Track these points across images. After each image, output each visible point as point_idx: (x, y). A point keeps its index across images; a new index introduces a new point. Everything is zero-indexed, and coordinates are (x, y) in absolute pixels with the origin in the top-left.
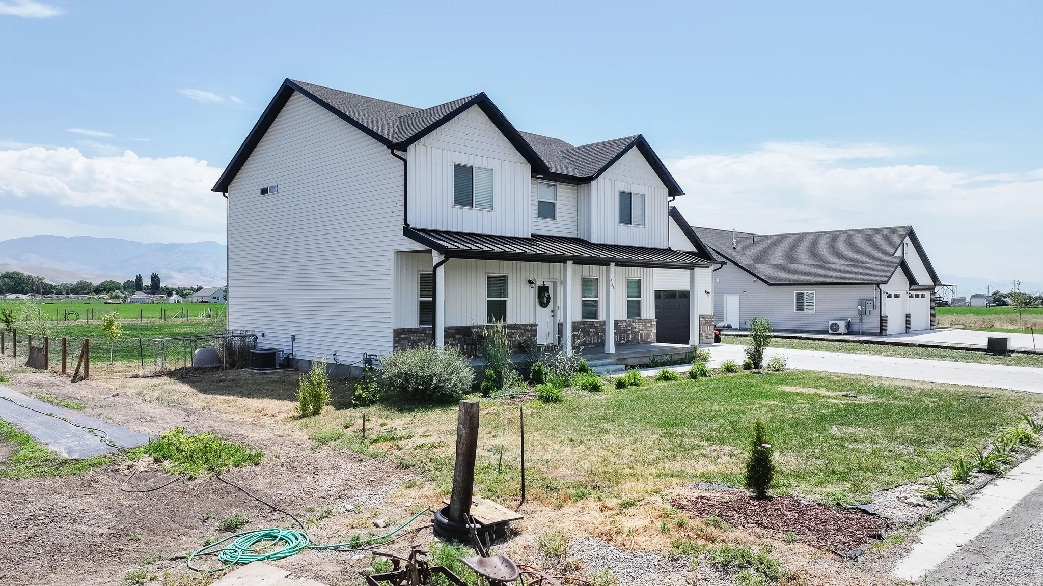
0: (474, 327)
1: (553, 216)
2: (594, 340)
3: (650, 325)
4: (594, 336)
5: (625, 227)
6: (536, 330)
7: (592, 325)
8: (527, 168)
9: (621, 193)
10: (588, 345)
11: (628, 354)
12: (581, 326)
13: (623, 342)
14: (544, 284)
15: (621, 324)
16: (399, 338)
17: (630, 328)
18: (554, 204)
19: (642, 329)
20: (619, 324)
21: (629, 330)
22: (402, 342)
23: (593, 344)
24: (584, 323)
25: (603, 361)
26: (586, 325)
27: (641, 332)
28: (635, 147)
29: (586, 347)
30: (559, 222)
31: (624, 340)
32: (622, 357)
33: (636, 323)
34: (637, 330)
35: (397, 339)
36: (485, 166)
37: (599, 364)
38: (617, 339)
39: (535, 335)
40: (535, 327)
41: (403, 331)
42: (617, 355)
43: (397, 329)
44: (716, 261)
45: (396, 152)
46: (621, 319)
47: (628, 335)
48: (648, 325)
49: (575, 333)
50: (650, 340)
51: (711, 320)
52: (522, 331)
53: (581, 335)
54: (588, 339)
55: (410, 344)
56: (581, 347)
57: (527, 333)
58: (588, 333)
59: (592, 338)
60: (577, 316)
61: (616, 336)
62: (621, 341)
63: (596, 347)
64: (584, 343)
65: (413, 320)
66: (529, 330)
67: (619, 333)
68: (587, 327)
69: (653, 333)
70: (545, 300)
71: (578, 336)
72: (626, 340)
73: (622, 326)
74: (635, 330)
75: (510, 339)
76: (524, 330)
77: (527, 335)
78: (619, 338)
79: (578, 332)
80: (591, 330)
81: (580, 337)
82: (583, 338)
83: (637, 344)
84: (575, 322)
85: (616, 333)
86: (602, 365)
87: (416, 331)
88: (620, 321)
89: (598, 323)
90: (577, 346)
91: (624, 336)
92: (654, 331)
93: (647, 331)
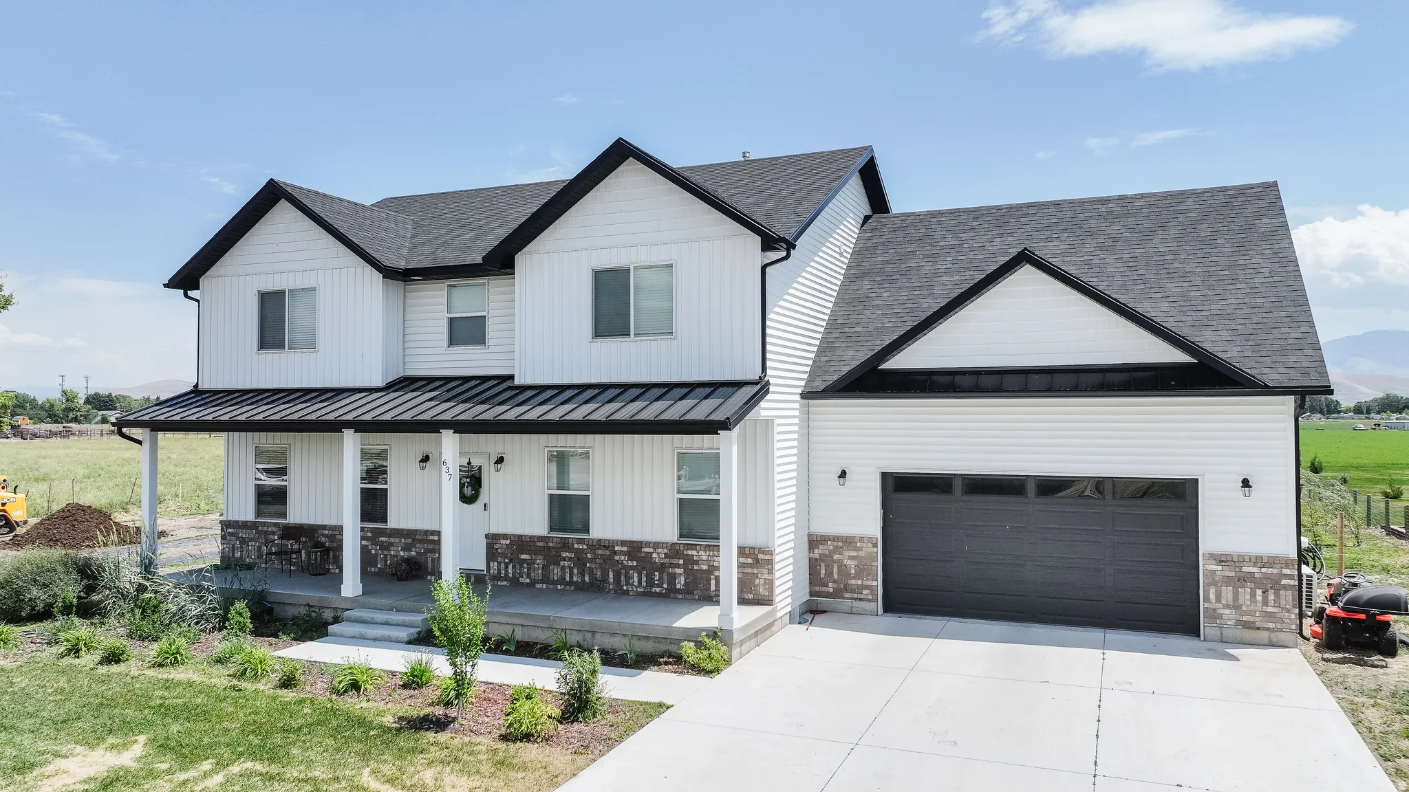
0: (324, 527)
1: (481, 339)
2: (571, 577)
3: (750, 561)
4: (571, 569)
5: (612, 347)
6: (438, 542)
7: (565, 545)
9: (598, 275)
10: (555, 583)
12: (539, 544)
13: (658, 590)
14: (469, 463)
15: (651, 550)
16: (227, 532)
17: (681, 562)
18: (483, 319)
20: (646, 550)
21: (678, 566)
23: (571, 583)
26: (551, 545)
27: (717, 573)
29: (551, 587)
30: (492, 349)
31: (658, 586)
33: (702, 553)
34: (705, 567)
35: (224, 533)
38: (640, 581)
40: (436, 538)
41: (233, 524)
43: (226, 521)
46: (652, 539)
47: (673, 577)
49: (523, 557)
50: (751, 596)
51: (1275, 571)
52: (409, 541)
53: (538, 561)
54: (555, 571)
55: (238, 542)
56: (539, 586)
57: (418, 545)
58: (556, 560)
59: (567, 570)
60: (535, 523)
61: (636, 575)
62: (651, 587)
63: (575, 590)
64: (546, 579)
65: (246, 511)
66: (421, 541)
67: (644, 568)
68: (554, 548)
69: (762, 582)
70: (468, 491)
71: (531, 563)
72: (665, 586)
73: (655, 555)
74: (696, 568)
75: (385, 552)
76: (414, 540)
77: (418, 550)
78: (644, 579)
79: (530, 555)
80: (564, 554)
81: (536, 566)
82: (543, 568)
83: (699, 599)
84: (522, 536)
85: (632, 568)
86: (387, 623)
87: (244, 525)
88: (648, 544)
89: (580, 541)
90: (528, 581)
91: (661, 578)
92: (766, 576)
93: (741, 575)
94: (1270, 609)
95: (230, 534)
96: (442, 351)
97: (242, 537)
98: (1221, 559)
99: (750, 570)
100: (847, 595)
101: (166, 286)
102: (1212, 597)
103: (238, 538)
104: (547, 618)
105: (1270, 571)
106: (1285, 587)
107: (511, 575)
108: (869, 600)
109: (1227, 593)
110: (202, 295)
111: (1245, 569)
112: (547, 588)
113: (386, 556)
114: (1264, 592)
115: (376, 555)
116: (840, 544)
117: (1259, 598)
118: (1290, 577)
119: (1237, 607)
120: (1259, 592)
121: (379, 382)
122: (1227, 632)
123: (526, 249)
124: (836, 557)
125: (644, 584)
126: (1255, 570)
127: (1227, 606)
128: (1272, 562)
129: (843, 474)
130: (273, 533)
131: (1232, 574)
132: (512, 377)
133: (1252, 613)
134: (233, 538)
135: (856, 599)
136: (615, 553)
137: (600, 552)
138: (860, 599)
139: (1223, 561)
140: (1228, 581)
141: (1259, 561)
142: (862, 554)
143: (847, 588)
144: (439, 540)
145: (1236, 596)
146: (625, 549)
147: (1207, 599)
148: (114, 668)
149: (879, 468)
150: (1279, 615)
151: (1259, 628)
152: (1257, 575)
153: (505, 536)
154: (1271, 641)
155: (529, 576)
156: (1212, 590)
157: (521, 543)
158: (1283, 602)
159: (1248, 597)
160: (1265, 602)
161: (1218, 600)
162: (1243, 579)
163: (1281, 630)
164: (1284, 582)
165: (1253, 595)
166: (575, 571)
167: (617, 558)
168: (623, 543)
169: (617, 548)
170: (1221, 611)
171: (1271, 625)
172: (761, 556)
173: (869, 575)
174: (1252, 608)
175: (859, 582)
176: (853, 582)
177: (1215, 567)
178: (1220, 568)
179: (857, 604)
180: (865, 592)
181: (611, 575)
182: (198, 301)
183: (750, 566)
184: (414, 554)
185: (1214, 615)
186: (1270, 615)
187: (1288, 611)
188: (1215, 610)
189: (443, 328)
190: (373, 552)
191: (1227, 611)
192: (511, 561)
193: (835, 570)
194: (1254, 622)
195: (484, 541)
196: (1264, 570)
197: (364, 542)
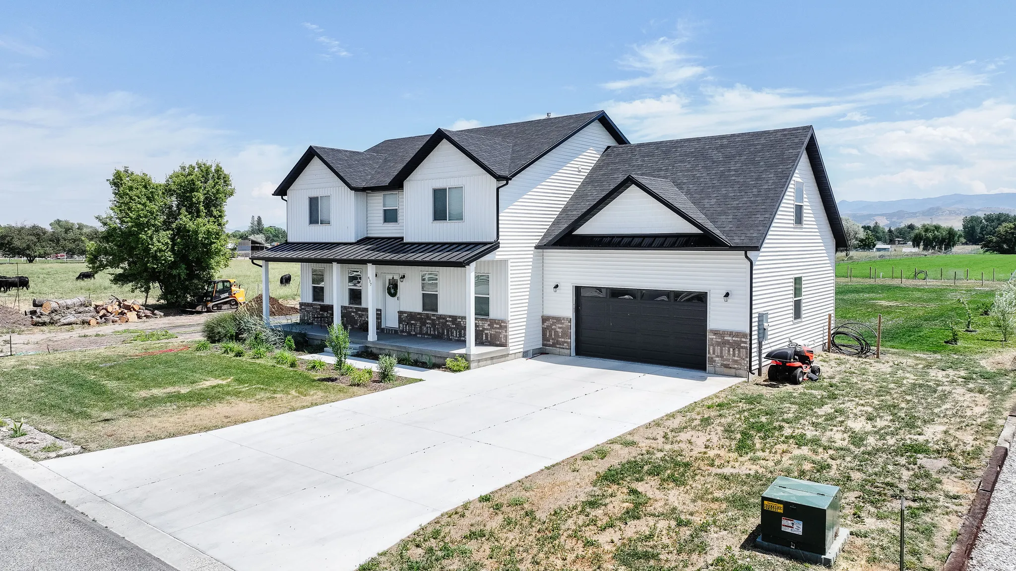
1: (395, 220)
2: (430, 332)
3: (498, 326)
5: (440, 224)
7: (428, 317)
9: (435, 190)
10: (424, 334)
12: (418, 316)
14: (393, 278)
15: (461, 320)
18: (397, 210)
19: (487, 329)
20: (459, 320)
23: (430, 335)
26: (423, 317)
27: (486, 332)
30: (400, 224)
33: (480, 322)
34: (481, 329)
36: (326, 194)
38: (456, 334)
39: (380, 319)
40: (379, 312)
44: (730, 246)
48: (495, 326)
49: (412, 322)
50: (498, 343)
51: (739, 339)
53: (418, 324)
54: (424, 329)
55: (306, 313)
56: (418, 336)
58: (424, 324)
59: (429, 329)
60: (416, 307)
61: (455, 332)
63: (432, 338)
64: (421, 333)
65: (309, 299)
67: (458, 329)
69: (503, 336)
70: (392, 291)
71: (415, 325)
73: (462, 323)
75: (361, 318)
78: (458, 334)
79: (415, 321)
80: (428, 321)
81: (417, 326)
82: (420, 328)
83: (479, 343)
84: (412, 312)
85: (453, 328)
87: (308, 305)
88: (459, 317)
89: (434, 315)
90: (414, 333)
92: (504, 333)
93: (494, 333)
94: (736, 358)
95: (303, 309)
96: (381, 225)
97: (307, 310)
98: (716, 333)
99: (498, 330)
100: (558, 346)
101: (273, 195)
102: (711, 351)
104: (405, 347)
105: (736, 339)
106: (743, 348)
107: (408, 330)
108: (567, 349)
109: (718, 349)
110: (288, 198)
111: (726, 338)
112: (422, 337)
113: (361, 320)
114: (733, 350)
115: (357, 320)
116: (555, 321)
117: (731, 353)
118: (745, 343)
119: (722, 357)
120: (731, 350)
121: (353, 241)
122: (717, 369)
123: (408, 179)
124: (553, 327)
125: (458, 336)
126: (730, 338)
127: (717, 356)
128: (737, 334)
129: (557, 286)
130: (319, 309)
131: (720, 340)
132: (402, 238)
133: (728, 360)
134: (304, 311)
135: (561, 348)
136: (447, 321)
137: (441, 321)
138: (563, 348)
139: (716, 334)
140: (718, 344)
141: (731, 334)
142: (564, 326)
143: (558, 343)
144: (381, 314)
145: (721, 350)
146: (451, 319)
147: (709, 353)
148: (238, 358)
149: (572, 284)
150: (740, 361)
151: (731, 368)
152: (731, 341)
153: (405, 312)
154: (736, 374)
155: (414, 331)
156: (711, 348)
157: (412, 316)
158: (741, 355)
159: (727, 352)
160: (734, 355)
161: (714, 353)
162: (725, 343)
163: (740, 369)
164: (742, 345)
165: (729, 351)
166: (432, 329)
167: (448, 323)
168: (450, 317)
169: (448, 319)
170: (715, 359)
171: (736, 366)
172: (502, 324)
173: (567, 336)
174: (728, 358)
175: (563, 340)
176: (560, 339)
177: (713, 336)
178: (715, 337)
179: (562, 350)
180: (565, 344)
181: (445, 332)
182: (286, 201)
183: (498, 328)
185: (712, 361)
186: (736, 362)
187: (744, 360)
188: (712, 358)
189: (381, 214)
191: (717, 359)
192: (407, 324)
193: (553, 334)
194: (729, 365)
195: (397, 315)
196: (734, 339)
197: (353, 314)
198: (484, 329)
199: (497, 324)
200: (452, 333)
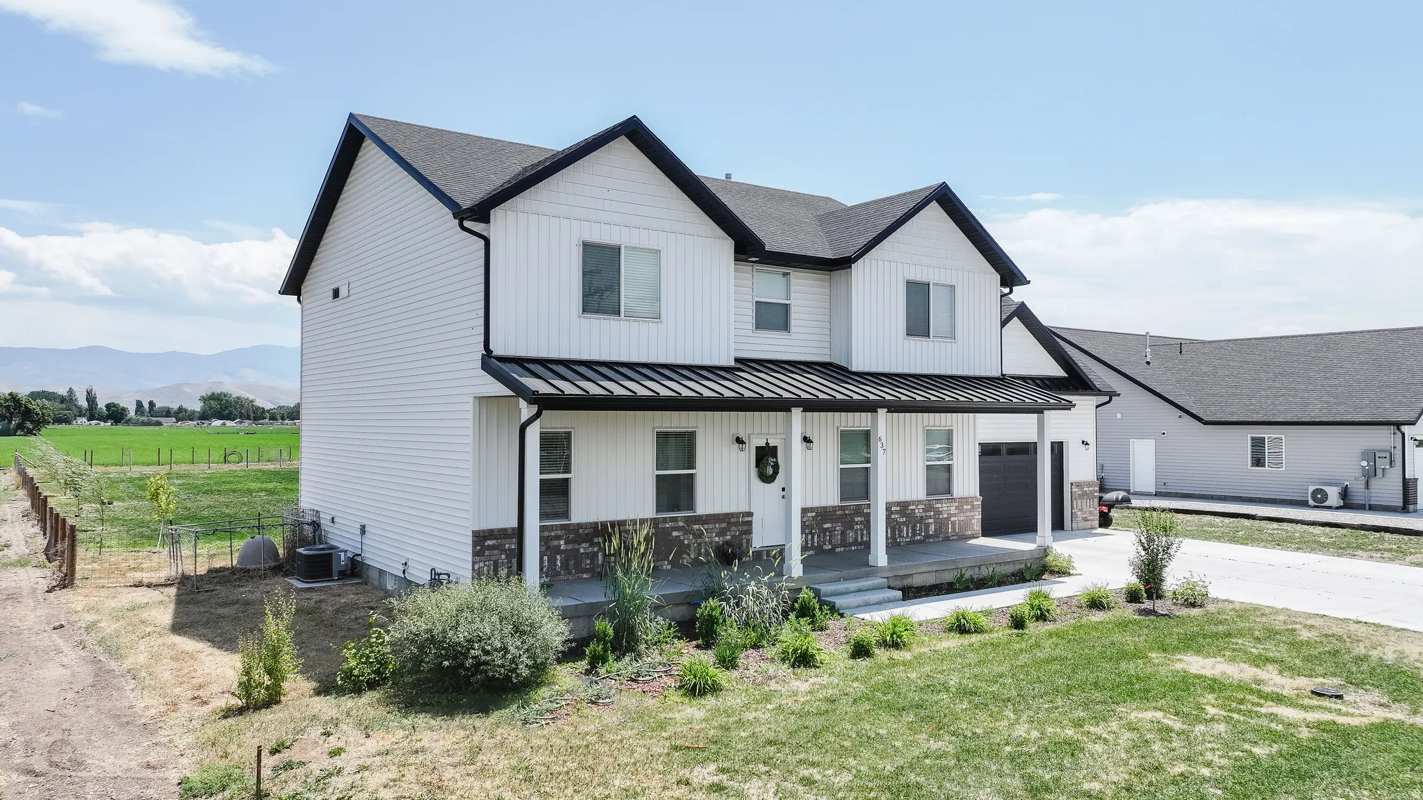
1: (785, 327)
2: (862, 537)
3: (969, 507)
4: (862, 530)
5: (917, 343)
6: (750, 523)
8: (728, 245)
9: (910, 284)
10: (850, 545)
11: (911, 567)
12: (838, 513)
13: (918, 538)
14: (767, 444)
15: (915, 507)
16: (482, 546)
17: (932, 514)
18: (787, 307)
19: (955, 515)
20: (911, 507)
21: (930, 517)
22: (487, 553)
23: (860, 544)
24: (842, 508)
25: (861, 584)
26: (847, 512)
27: (952, 519)
28: (934, 204)
29: (847, 549)
30: (795, 336)
31: (919, 535)
32: (901, 573)
33: (944, 505)
34: (945, 516)
35: (478, 548)
36: (644, 243)
37: (852, 590)
38: (908, 533)
39: (749, 532)
40: (750, 519)
41: (491, 534)
42: (891, 569)
43: (479, 532)
44: (1100, 391)
45: (467, 224)
46: (914, 498)
47: (928, 526)
49: (827, 526)
50: (970, 533)
51: (1093, 489)
52: (724, 525)
53: (838, 528)
54: (851, 535)
55: (503, 557)
56: (838, 550)
57: (733, 528)
58: (851, 525)
59: (859, 532)
60: (831, 496)
61: (905, 528)
62: (915, 536)
64: (844, 543)
66: (736, 524)
67: (910, 522)
68: (849, 515)
69: (976, 521)
70: (768, 471)
71: (832, 531)
72: (923, 534)
73: (916, 511)
74: (941, 517)
75: (699, 541)
76: (728, 524)
77: (733, 533)
78: (910, 531)
79: (832, 523)
80: (857, 519)
81: (836, 532)
82: (841, 534)
84: (826, 507)
85: (904, 523)
86: (859, 591)
87: (512, 533)
88: (913, 502)
90: (830, 547)
91: (921, 528)
92: (977, 517)
93: (964, 518)
94: (1091, 509)
95: (489, 548)
97: (509, 549)
98: (1079, 485)
99: (970, 514)
102: (1075, 506)
103: (503, 551)
105: (1091, 489)
106: (1095, 497)
107: (816, 544)
109: (1080, 502)
110: (492, 228)
111: (1085, 489)
112: (845, 550)
113: (699, 545)
115: (689, 545)
117: (1089, 504)
118: (1097, 491)
119: (1082, 510)
120: (1088, 501)
122: (1079, 524)
125: (910, 535)
126: (1087, 489)
127: (1080, 510)
128: (1088, 484)
130: (558, 538)
131: (1081, 492)
133: (1086, 512)
134: (496, 552)
136: (892, 513)
140: (1080, 496)
146: (898, 508)
147: (1073, 507)
150: (1094, 512)
151: (1088, 520)
152: (1088, 492)
153: (812, 510)
154: (1091, 526)
155: (830, 542)
156: (1075, 502)
157: (824, 514)
158: (1095, 505)
159: (1085, 504)
160: (1090, 506)
161: (1077, 507)
162: (1084, 495)
163: (1094, 520)
164: (1096, 494)
166: (865, 532)
167: (893, 516)
168: (898, 504)
169: (893, 509)
170: (1078, 513)
171: (1091, 518)
172: (975, 503)
174: (1086, 510)
178: (1077, 490)
183: (970, 510)
184: (729, 537)
185: (1076, 516)
186: (1092, 512)
187: (1096, 509)
188: (1076, 513)
190: (686, 542)
191: (1080, 513)
192: (817, 531)
194: (1087, 517)
197: (675, 534)
198: (950, 515)
199: (967, 503)
200: (901, 531)
